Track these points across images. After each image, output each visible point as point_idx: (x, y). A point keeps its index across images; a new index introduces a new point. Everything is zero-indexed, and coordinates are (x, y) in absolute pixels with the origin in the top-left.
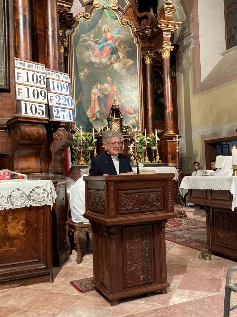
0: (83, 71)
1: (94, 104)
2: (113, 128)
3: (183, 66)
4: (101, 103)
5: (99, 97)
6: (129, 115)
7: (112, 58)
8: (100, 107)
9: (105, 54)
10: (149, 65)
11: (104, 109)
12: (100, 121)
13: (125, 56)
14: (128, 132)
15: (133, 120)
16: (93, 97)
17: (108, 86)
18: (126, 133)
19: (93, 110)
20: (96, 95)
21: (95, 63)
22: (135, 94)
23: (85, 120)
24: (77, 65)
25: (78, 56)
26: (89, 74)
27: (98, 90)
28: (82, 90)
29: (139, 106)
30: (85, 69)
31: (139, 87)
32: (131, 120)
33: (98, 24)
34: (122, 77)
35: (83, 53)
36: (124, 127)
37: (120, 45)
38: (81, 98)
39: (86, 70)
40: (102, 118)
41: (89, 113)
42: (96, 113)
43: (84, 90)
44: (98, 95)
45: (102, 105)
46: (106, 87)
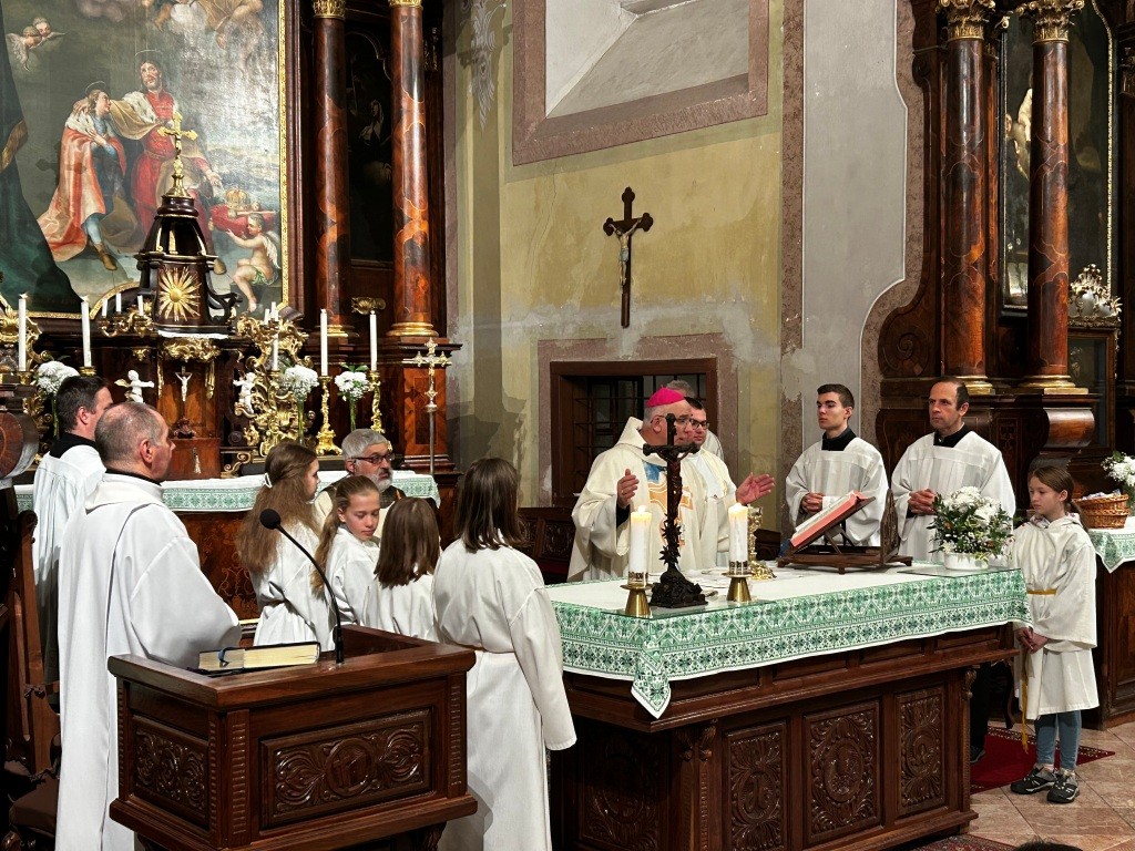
0: (29, 30)
1: (78, 185)
2: (166, 300)
3: (473, 37)
4: (110, 178)
5: (99, 153)
6: (236, 238)
8: (105, 199)
10: (329, 23)
11: (122, 209)
12: (102, 260)
14: (234, 318)
15: (257, 261)
16: (71, 151)
17: (146, 104)
18: (225, 324)
19: (72, 210)
20: (88, 143)
22: (267, 148)
23: (34, 254)
26: (55, 43)
27: (98, 119)
28: (21, 118)
29: (284, 202)
30: (37, 20)
31: (283, 118)
32: (244, 261)
34: (210, 71)
36: (216, 297)
38: (13, 151)
39: (42, 26)
40: (114, 249)
41: (50, 224)
42: (86, 223)
43: (28, 118)
44: (94, 144)
45: (113, 190)
46: (136, 106)
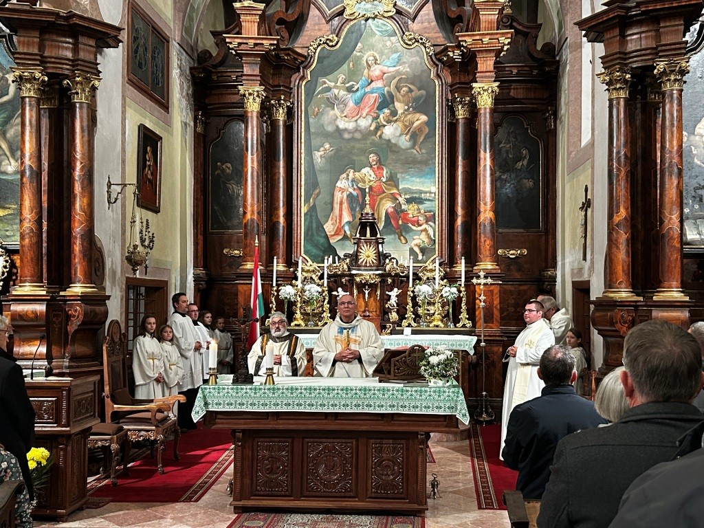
0: (322, 149)
1: (341, 210)
2: (363, 257)
3: (561, 109)
6: (412, 227)
7: (381, 116)
9: (367, 110)
10: (462, 121)
12: (350, 241)
13: (408, 109)
14: (386, 264)
16: (338, 196)
17: (371, 172)
18: (384, 267)
20: (345, 193)
21: (346, 130)
23: (322, 240)
24: (310, 138)
25: (311, 120)
26: (333, 152)
27: (350, 181)
28: (317, 184)
30: (326, 144)
33: (355, 52)
35: (323, 114)
36: (382, 255)
37: (398, 88)
38: (314, 199)
39: (327, 146)
42: (344, 226)
43: (320, 185)
44: (348, 193)
45: (355, 211)
46: (367, 174)
